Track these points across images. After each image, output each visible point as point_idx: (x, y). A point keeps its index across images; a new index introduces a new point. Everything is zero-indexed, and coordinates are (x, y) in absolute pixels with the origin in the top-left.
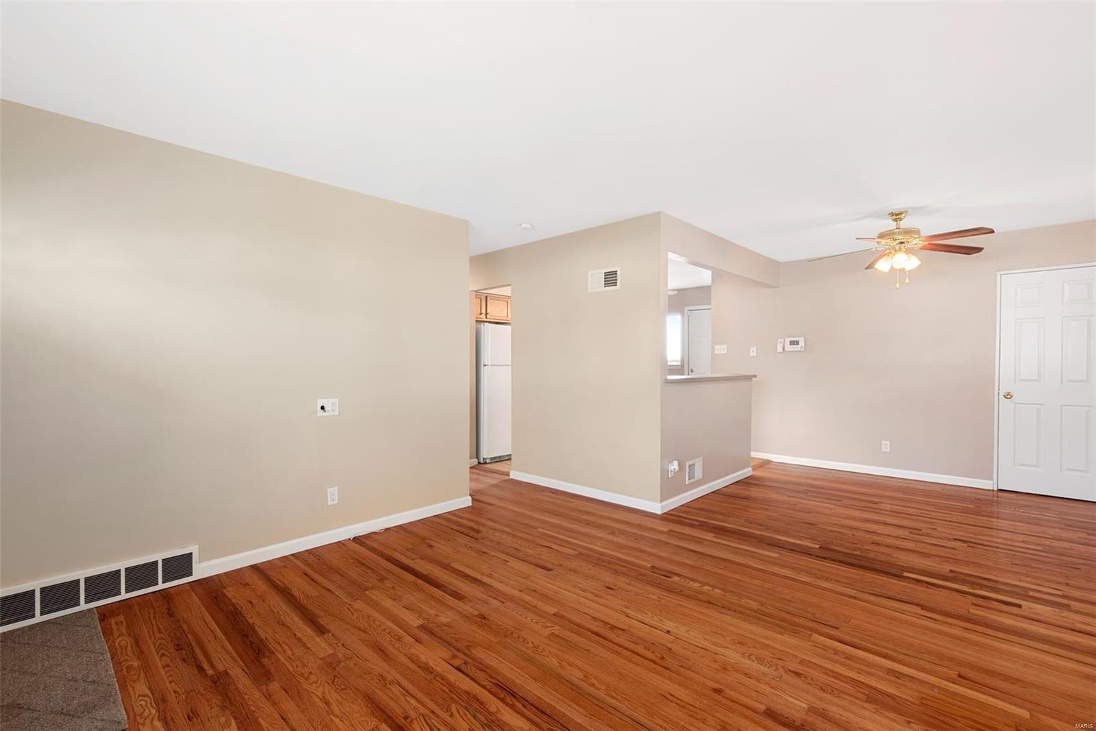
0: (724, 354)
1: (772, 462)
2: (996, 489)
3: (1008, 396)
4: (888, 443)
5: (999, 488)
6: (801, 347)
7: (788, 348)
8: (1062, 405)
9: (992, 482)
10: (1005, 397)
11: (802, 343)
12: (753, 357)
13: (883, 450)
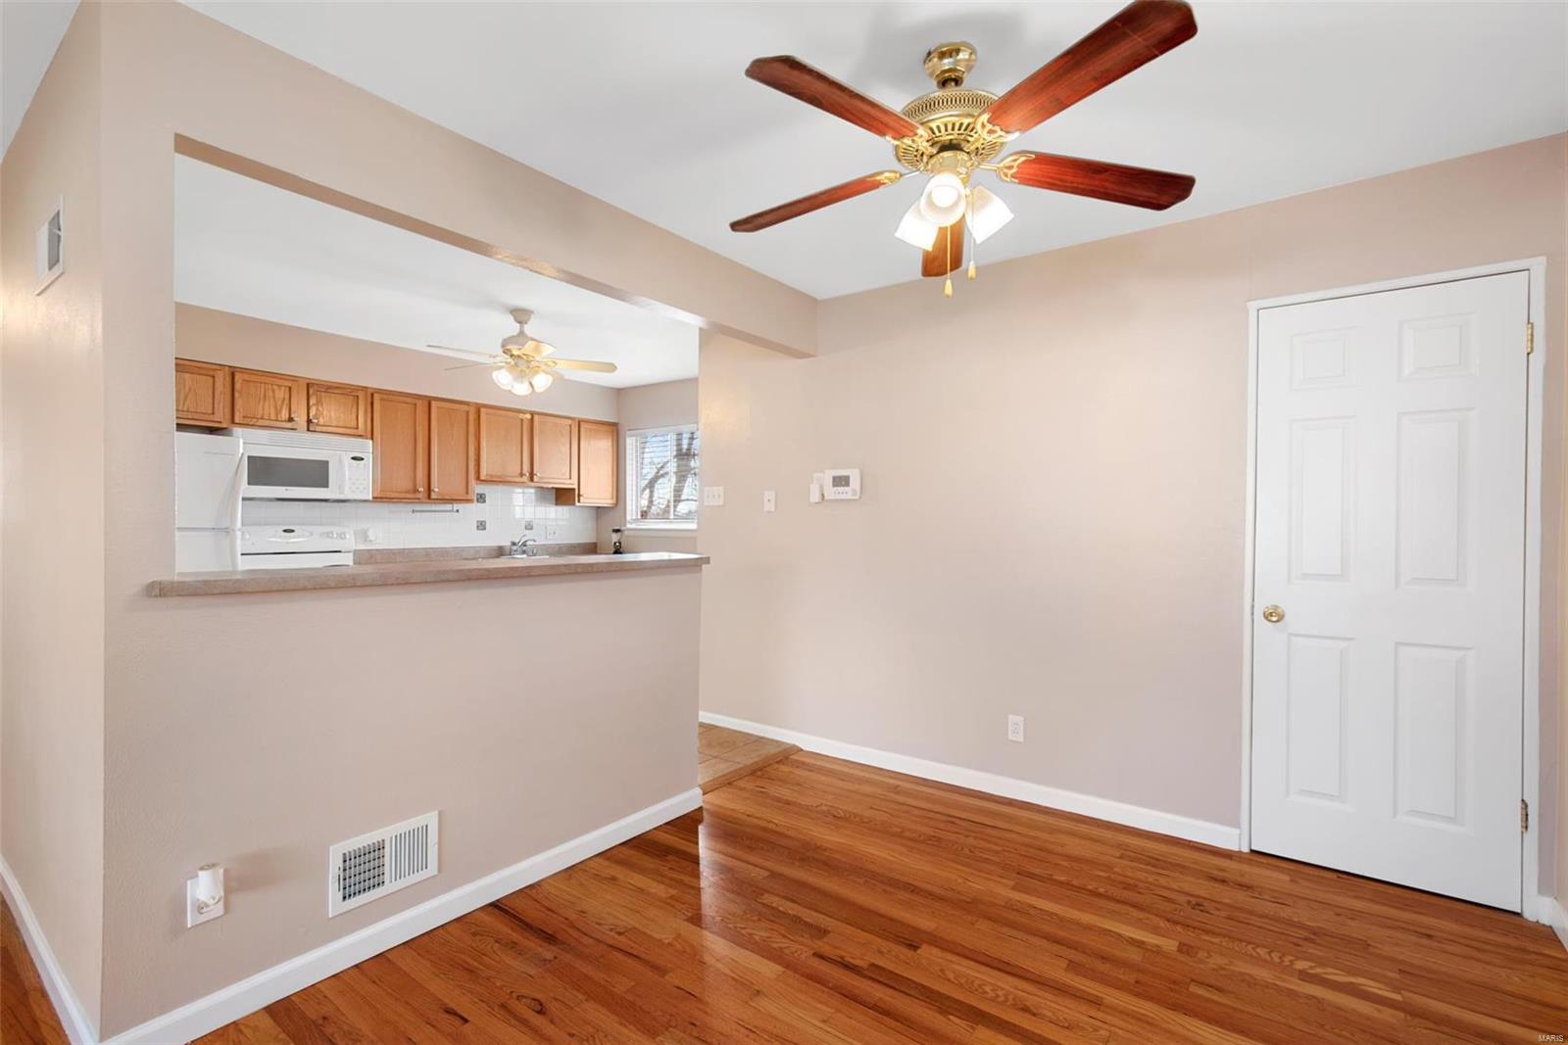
0: (719, 506)
1: (802, 750)
2: (1246, 850)
3: (1274, 616)
4: (1020, 719)
5: (1254, 848)
6: (854, 491)
7: (832, 493)
8: (1398, 644)
9: (1238, 831)
10: (1266, 618)
11: (855, 483)
12: (769, 512)
13: (1010, 737)
